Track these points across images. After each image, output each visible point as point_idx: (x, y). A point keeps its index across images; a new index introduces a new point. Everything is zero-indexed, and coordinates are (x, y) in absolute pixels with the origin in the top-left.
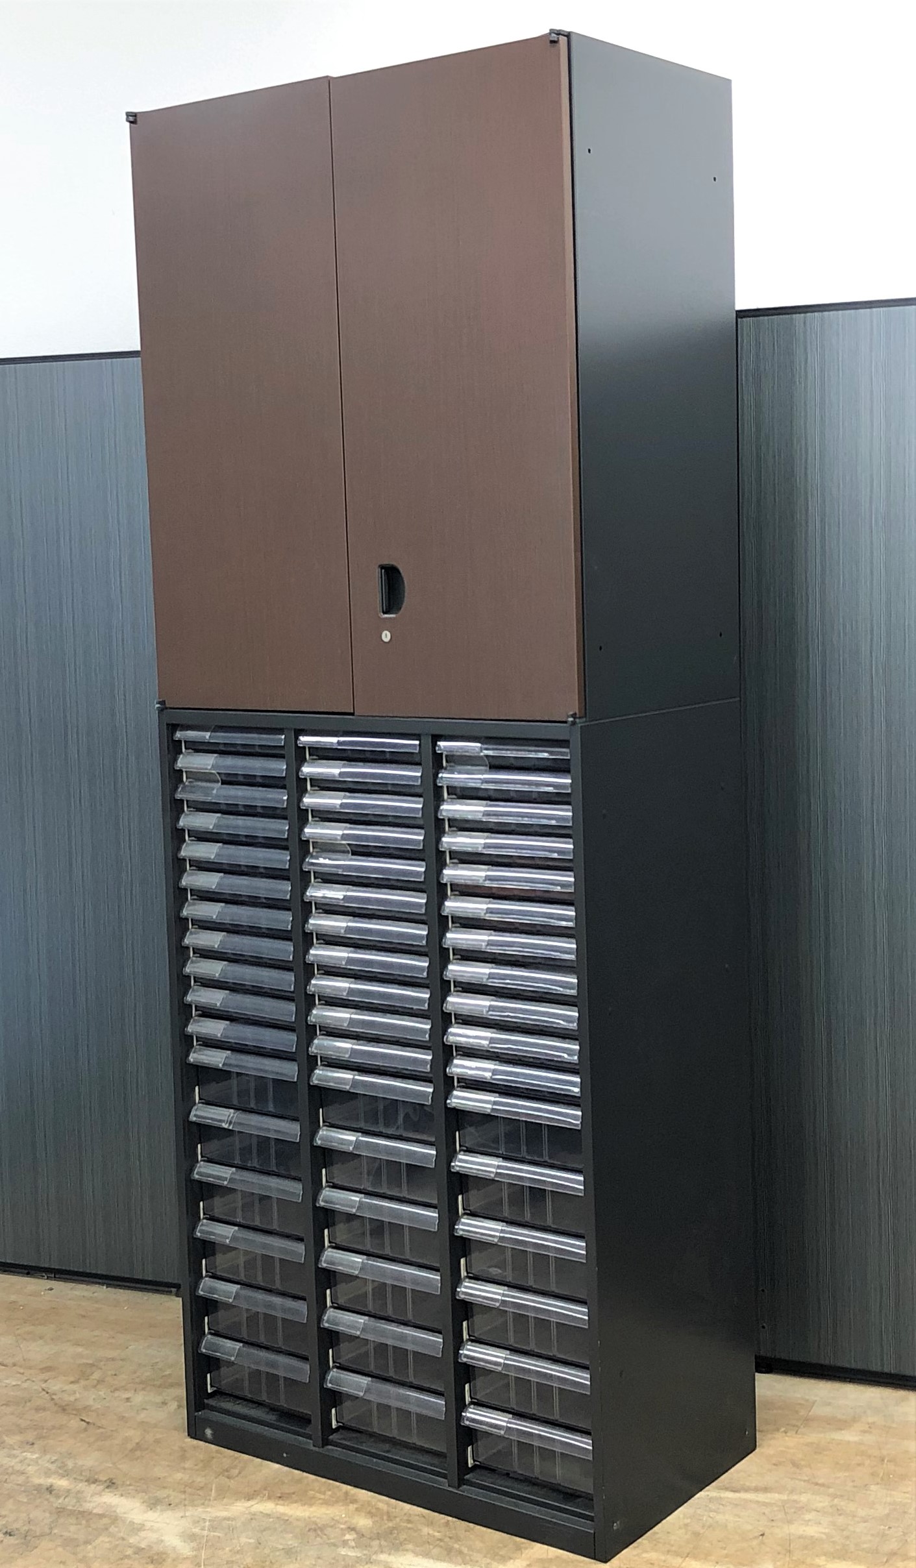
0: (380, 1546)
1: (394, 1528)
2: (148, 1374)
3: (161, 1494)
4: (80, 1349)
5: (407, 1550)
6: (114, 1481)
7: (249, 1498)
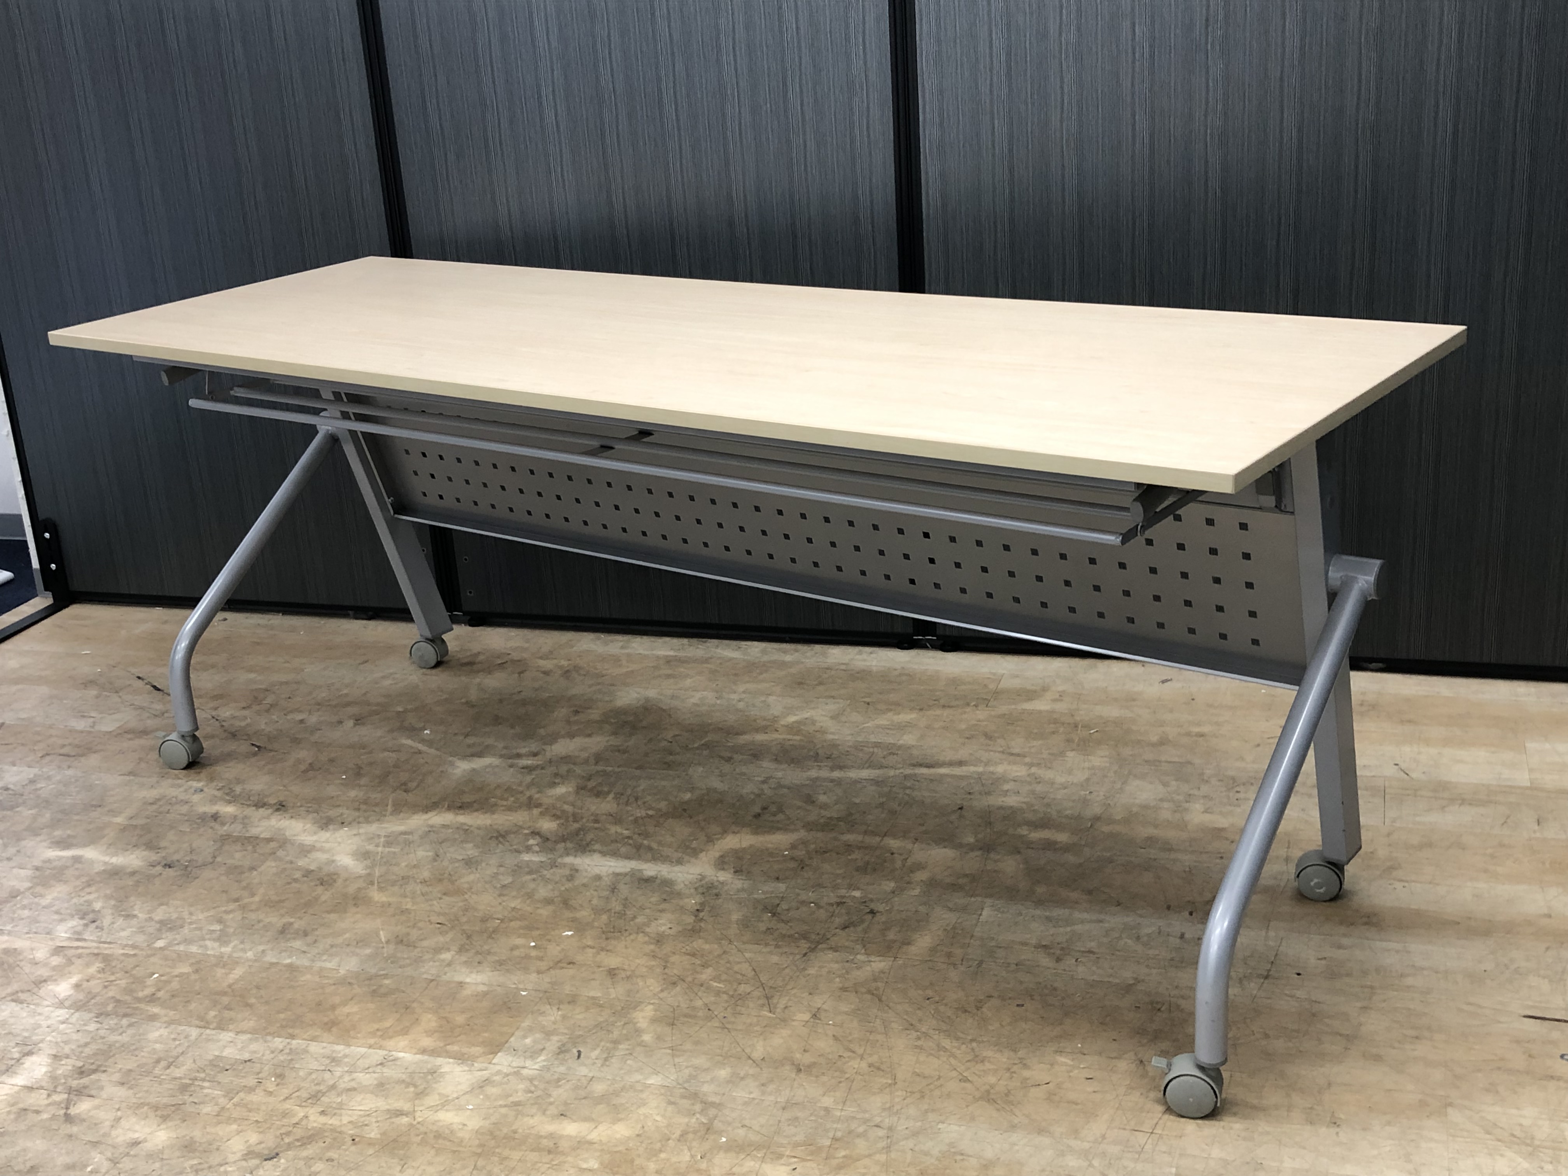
0: (566, 849)
1: (580, 829)
2: (324, 695)
3: (332, 813)
4: (252, 676)
5: (594, 851)
6: (284, 803)
7: (427, 809)
